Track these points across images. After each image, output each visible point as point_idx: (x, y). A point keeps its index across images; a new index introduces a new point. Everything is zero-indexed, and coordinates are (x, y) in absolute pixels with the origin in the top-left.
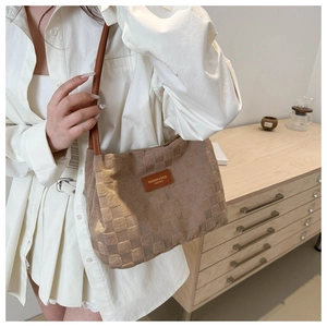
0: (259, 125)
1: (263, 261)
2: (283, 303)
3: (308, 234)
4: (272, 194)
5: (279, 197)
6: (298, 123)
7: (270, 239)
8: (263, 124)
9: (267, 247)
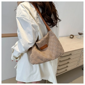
0: (69, 37)
1: (66, 70)
2: (72, 82)
3: (79, 65)
4: (69, 54)
5: (71, 54)
6: (79, 37)
7: (68, 65)
8: (70, 36)
9: (67, 67)
